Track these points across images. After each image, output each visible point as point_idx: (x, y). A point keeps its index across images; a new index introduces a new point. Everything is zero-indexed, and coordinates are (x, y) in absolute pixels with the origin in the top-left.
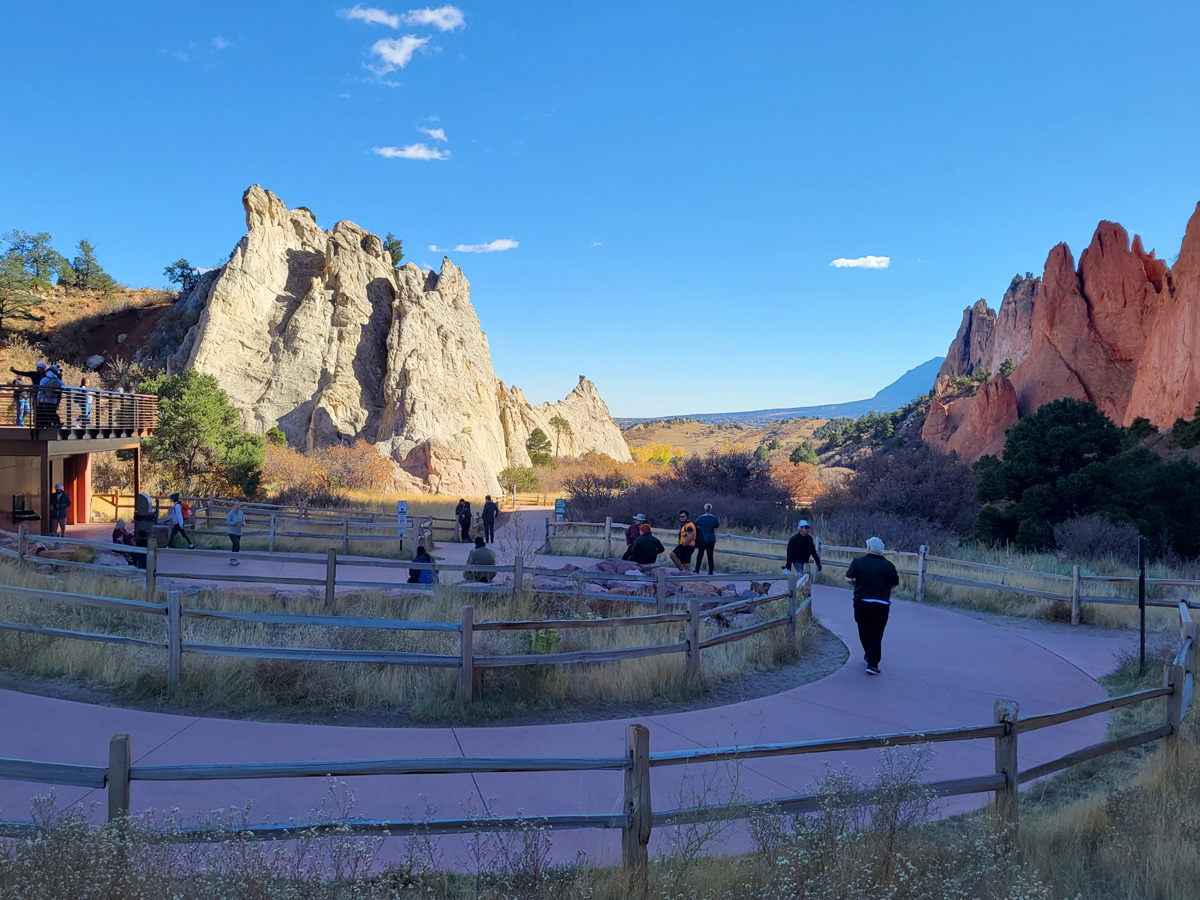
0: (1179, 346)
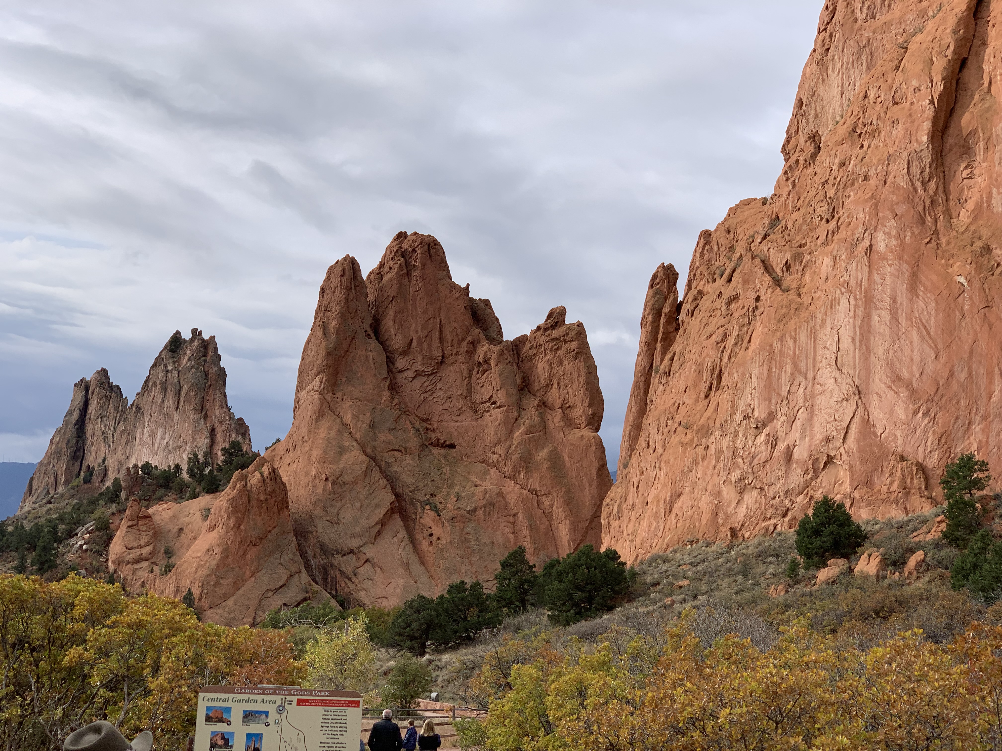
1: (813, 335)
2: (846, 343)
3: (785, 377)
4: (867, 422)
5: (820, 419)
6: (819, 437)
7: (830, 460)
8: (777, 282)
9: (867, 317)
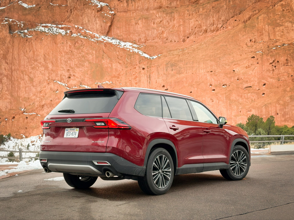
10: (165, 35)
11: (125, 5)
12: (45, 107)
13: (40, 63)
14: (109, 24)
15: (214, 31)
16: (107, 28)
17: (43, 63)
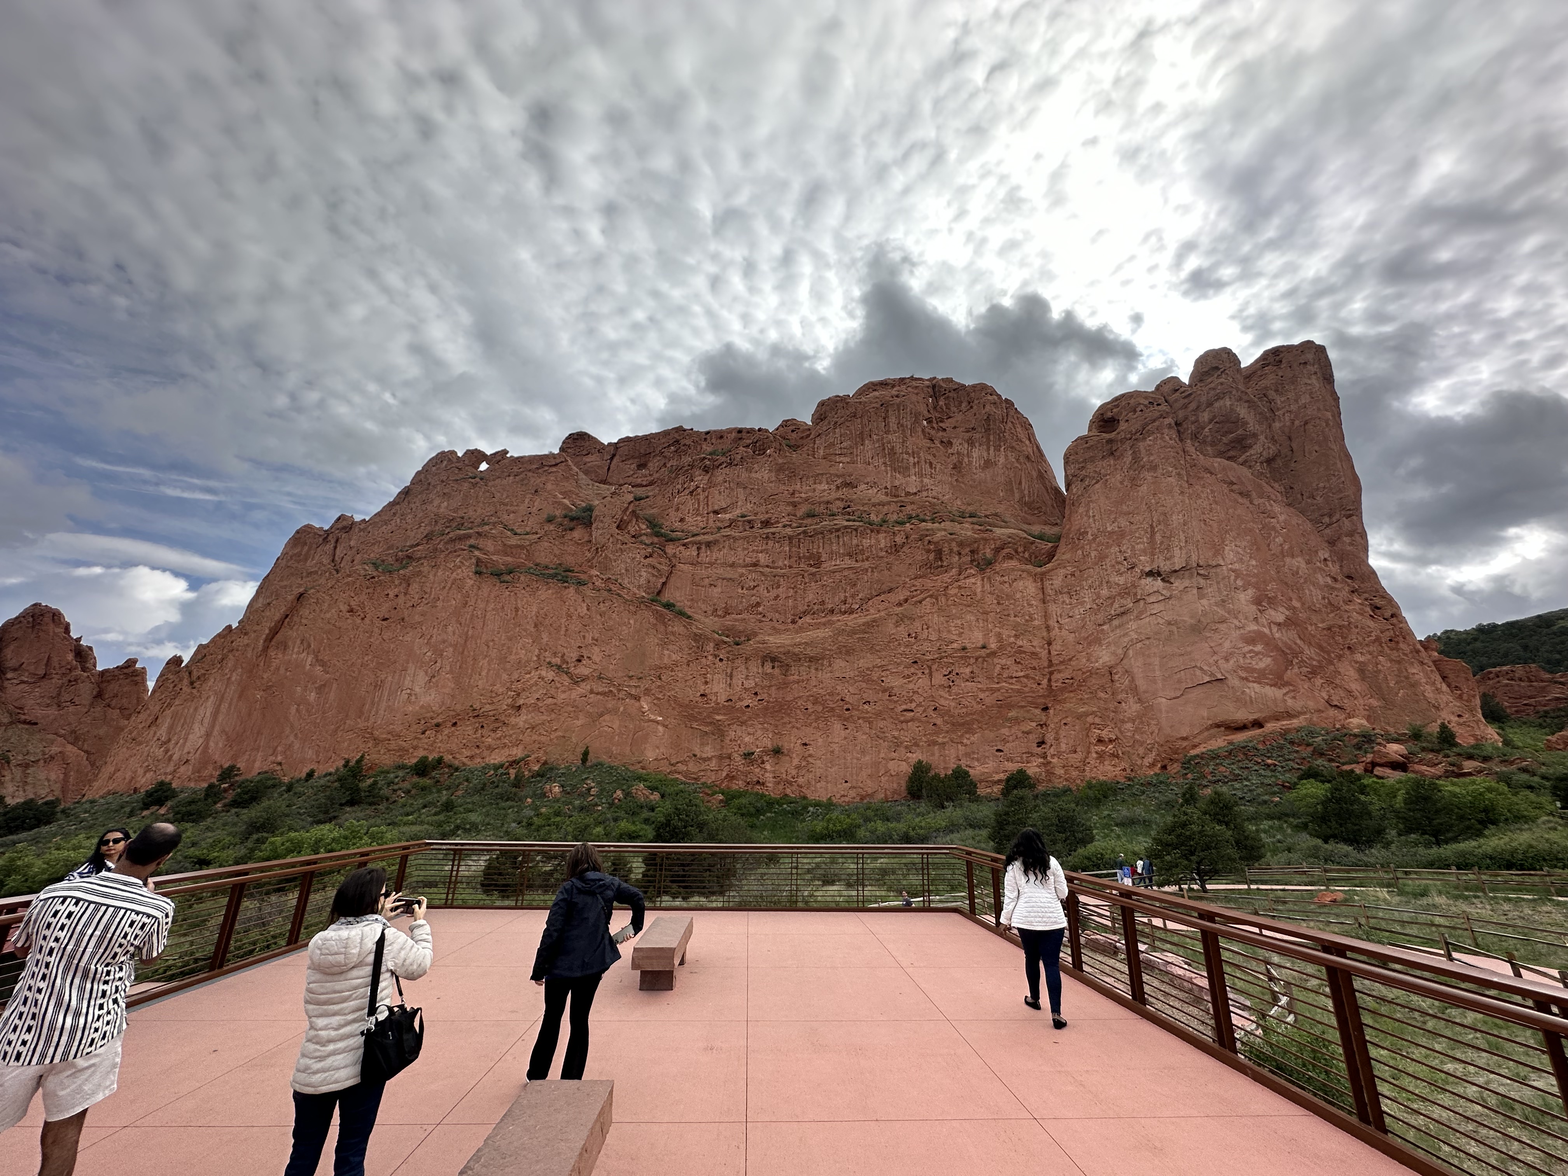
0: (196, 726)
1: (196, 709)
2: (208, 714)
3: (180, 725)
4: (207, 747)
5: (188, 744)
6: (186, 751)
7: (187, 761)
8: (192, 683)
9: (220, 705)
10: (760, 609)
11: (695, 553)
12: (524, 710)
13: (525, 630)
14: (664, 580)
15: (845, 612)
16: (659, 586)
17: (533, 630)
